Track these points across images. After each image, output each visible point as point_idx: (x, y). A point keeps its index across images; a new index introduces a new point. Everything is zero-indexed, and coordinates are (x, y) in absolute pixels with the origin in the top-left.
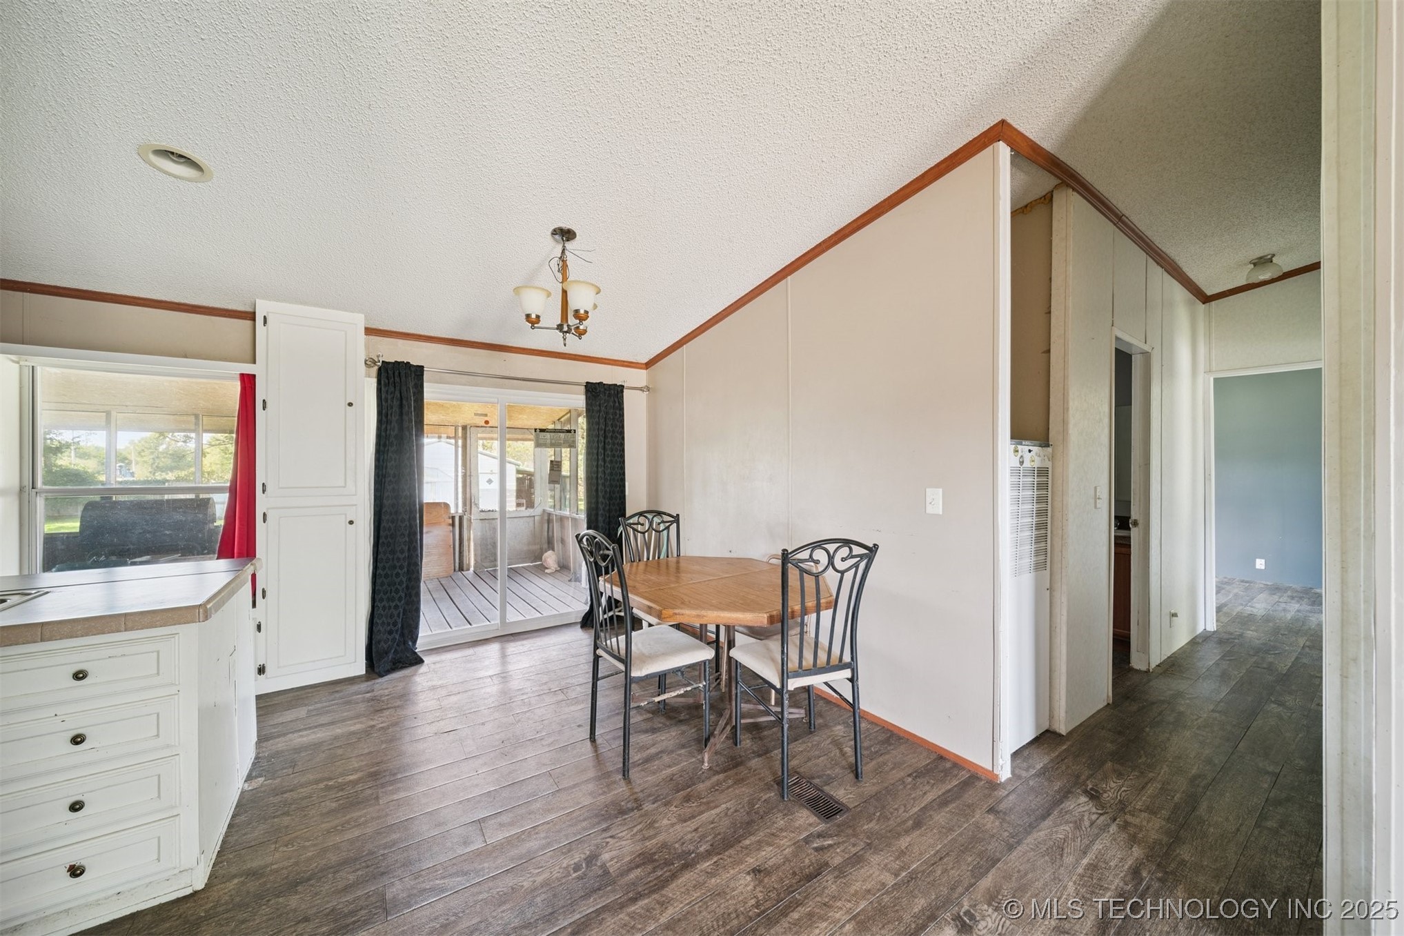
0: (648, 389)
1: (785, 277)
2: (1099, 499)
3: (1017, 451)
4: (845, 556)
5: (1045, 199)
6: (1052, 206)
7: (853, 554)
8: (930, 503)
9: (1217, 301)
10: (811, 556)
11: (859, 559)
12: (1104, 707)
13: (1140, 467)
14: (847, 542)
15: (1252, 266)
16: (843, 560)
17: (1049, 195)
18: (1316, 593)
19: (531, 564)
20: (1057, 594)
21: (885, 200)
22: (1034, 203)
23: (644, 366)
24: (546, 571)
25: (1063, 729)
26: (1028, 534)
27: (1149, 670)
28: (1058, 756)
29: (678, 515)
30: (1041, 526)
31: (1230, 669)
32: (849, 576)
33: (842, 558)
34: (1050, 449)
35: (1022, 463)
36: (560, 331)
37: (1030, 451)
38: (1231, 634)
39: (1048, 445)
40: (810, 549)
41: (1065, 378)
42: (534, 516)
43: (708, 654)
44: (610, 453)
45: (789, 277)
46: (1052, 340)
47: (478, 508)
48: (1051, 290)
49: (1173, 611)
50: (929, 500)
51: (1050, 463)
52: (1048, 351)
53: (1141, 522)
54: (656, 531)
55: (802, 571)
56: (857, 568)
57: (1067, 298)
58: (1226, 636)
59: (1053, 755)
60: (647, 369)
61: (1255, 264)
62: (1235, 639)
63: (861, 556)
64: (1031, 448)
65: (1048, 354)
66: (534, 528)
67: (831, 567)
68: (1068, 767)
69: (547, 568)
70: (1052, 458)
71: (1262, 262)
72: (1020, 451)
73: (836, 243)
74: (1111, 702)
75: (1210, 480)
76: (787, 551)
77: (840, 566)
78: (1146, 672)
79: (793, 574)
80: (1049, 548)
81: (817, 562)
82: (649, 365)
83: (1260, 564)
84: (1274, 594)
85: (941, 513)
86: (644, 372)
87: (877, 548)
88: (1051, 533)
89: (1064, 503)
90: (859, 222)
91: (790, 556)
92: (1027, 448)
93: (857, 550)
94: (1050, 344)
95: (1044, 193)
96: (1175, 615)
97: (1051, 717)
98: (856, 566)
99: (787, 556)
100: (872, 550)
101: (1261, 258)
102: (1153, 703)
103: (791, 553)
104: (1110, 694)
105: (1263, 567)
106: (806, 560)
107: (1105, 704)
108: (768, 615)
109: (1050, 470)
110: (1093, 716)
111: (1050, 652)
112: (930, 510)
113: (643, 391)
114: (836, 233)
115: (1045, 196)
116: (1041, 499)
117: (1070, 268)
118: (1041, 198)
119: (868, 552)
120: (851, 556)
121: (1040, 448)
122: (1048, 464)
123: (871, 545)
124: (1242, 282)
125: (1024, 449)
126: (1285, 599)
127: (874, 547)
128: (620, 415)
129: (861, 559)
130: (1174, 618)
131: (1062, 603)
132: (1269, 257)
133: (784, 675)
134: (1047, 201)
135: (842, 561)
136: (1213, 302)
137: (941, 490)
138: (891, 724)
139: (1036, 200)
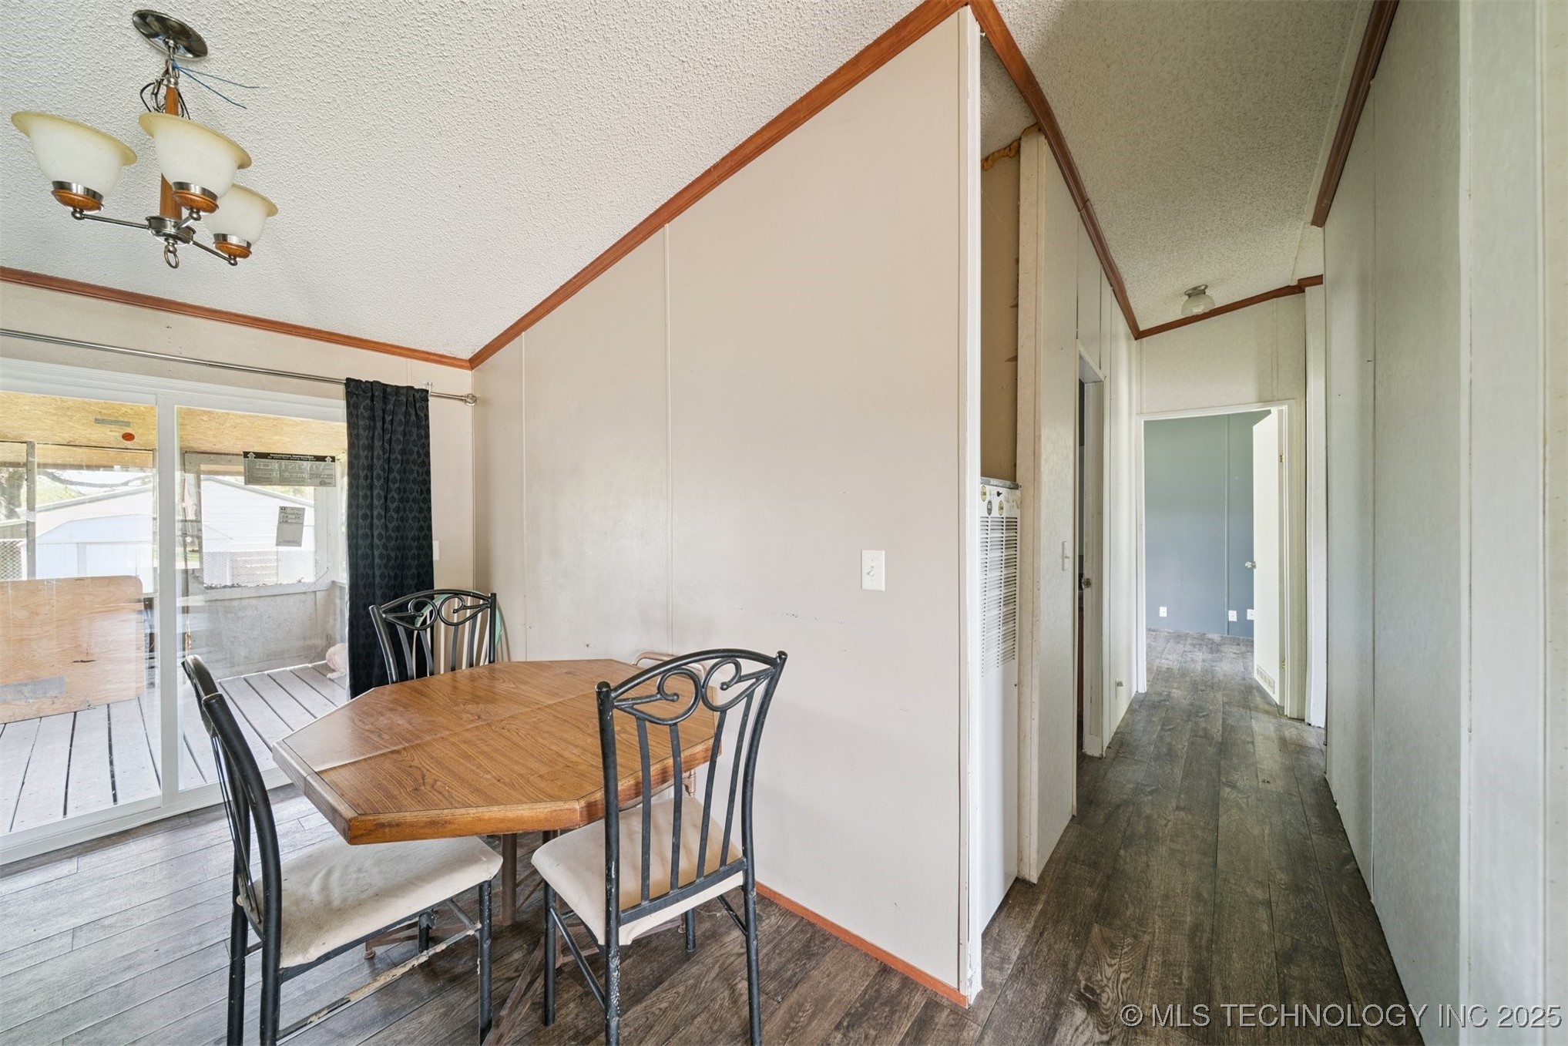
0: (474, 399)
1: (661, 225)
2: (1066, 557)
3: (985, 494)
4: (727, 679)
5: (1010, 150)
6: (1019, 158)
7: (742, 674)
8: (868, 574)
9: (1148, 338)
10: (660, 689)
11: (755, 680)
12: (1070, 823)
13: (1093, 516)
14: (731, 655)
15: (1187, 297)
16: (725, 686)
17: (1016, 144)
18: (1209, 639)
19: (310, 665)
20: (1026, 691)
21: (802, 99)
22: (996, 155)
23: (468, 364)
24: (330, 675)
25: (1033, 877)
26: (996, 613)
27: (1102, 755)
28: (1035, 927)
29: (494, 595)
30: (1009, 600)
31: (1174, 743)
32: (734, 716)
33: (723, 684)
34: (1018, 492)
35: (990, 511)
36: (158, 233)
37: (999, 494)
38: (1160, 694)
39: (1016, 487)
40: (660, 677)
41: (1036, 395)
42: (315, 592)
43: (489, 869)
44: (396, 496)
45: (667, 225)
46: (1019, 343)
47: (203, 583)
48: (1018, 275)
49: (1118, 680)
50: (866, 569)
51: (1019, 511)
52: (1015, 359)
53: (1093, 581)
54: (448, 624)
55: (642, 719)
56: (750, 697)
57: (1039, 285)
58: (1157, 698)
59: (1029, 926)
60: (472, 368)
61: (1190, 296)
62: (1165, 700)
63: (757, 676)
64: (1001, 490)
65: (1014, 363)
66: (316, 609)
67: (701, 702)
68: (1050, 948)
69: (334, 671)
70: (1021, 505)
71: (1196, 293)
72: (988, 494)
73: (733, 170)
74: (1075, 814)
75: (1141, 530)
76: (607, 685)
77: (721, 698)
78: (1100, 758)
79: (623, 726)
80: (1017, 628)
81: (675, 697)
82: (475, 362)
83: (1163, 612)
84: (1178, 643)
85: (884, 589)
86: (467, 374)
87: (785, 659)
88: (1020, 607)
89: (1036, 565)
90: (766, 136)
91: (613, 695)
92: (995, 490)
93: (749, 666)
94: (1017, 349)
95: (1009, 141)
96: (1119, 684)
97: (1020, 859)
98: (749, 695)
99: (608, 693)
100: (776, 664)
101: (1195, 289)
102: (1118, 807)
103: (616, 689)
104: (1075, 803)
105: (1165, 615)
106: (649, 698)
107: (1070, 817)
108: (583, 803)
109: (1018, 520)
110: (1061, 841)
111: (1019, 770)
112: (868, 583)
113: (466, 401)
114: (733, 153)
115: (1009, 146)
116: (1010, 562)
117: (1042, 244)
118: (1005, 149)
119: (769, 666)
120: (739, 678)
121: (1009, 490)
122: (1016, 513)
123: (774, 655)
124: (1177, 315)
125: (992, 490)
126: (1188, 648)
127: (780, 657)
128: (420, 437)
129: (758, 680)
130: (1119, 688)
131: (1032, 702)
132: (1203, 288)
133: (613, 918)
134: (1013, 152)
135: (722, 689)
136: (1145, 339)
137: (884, 552)
138: (812, 912)
139: (999, 151)
